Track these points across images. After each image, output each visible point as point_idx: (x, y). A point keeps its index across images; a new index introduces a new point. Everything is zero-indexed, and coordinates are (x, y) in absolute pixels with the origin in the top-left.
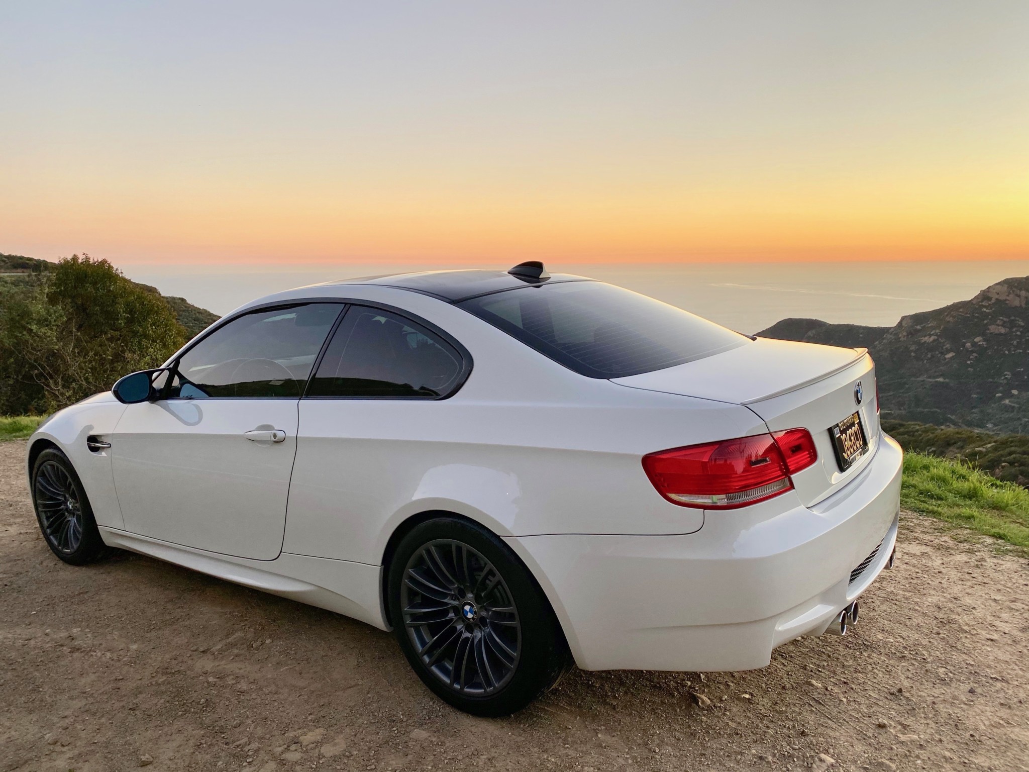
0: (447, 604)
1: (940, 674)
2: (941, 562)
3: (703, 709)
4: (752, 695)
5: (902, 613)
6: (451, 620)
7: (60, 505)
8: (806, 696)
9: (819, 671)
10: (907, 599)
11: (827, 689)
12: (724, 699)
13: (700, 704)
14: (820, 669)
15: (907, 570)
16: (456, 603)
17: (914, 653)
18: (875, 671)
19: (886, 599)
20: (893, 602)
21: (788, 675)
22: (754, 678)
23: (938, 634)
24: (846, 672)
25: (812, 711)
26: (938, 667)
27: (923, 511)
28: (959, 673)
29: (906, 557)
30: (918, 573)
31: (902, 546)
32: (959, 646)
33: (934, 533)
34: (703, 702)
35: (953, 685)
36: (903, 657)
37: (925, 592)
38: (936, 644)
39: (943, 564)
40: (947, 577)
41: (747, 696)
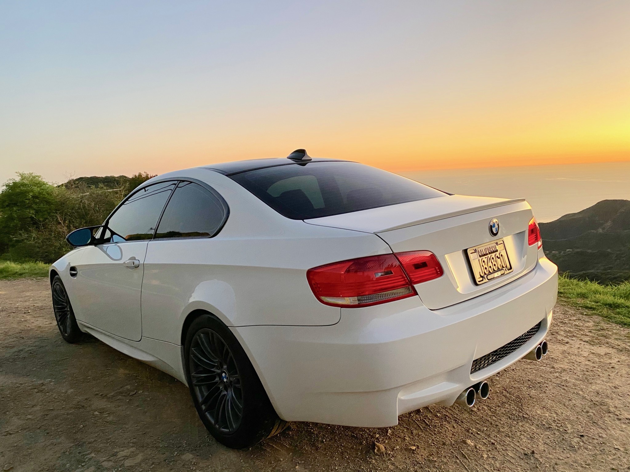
0: (214, 372)
1: (572, 442)
2: (618, 360)
3: (377, 455)
4: (418, 447)
5: (566, 395)
6: (217, 382)
7: (65, 308)
8: (457, 451)
9: (478, 434)
10: (575, 385)
11: (476, 448)
12: (395, 449)
13: (376, 451)
14: (479, 433)
15: (586, 365)
16: (219, 371)
17: (559, 425)
18: (522, 437)
19: (559, 385)
20: (563, 387)
21: (453, 435)
22: (426, 435)
23: (587, 412)
24: (498, 436)
25: (456, 462)
26: (574, 437)
27: (625, 324)
28: (590, 443)
29: (591, 356)
30: (595, 367)
31: (593, 348)
32: (600, 422)
33: (625, 339)
34: (379, 449)
35: (580, 452)
36: (550, 427)
37: (593, 381)
38: (582, 419)
39: (619, 362)
40: (617, 371)
41: (414, 448)
